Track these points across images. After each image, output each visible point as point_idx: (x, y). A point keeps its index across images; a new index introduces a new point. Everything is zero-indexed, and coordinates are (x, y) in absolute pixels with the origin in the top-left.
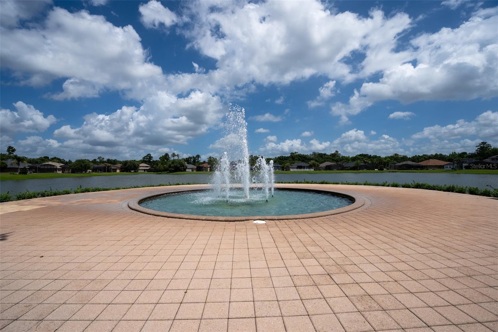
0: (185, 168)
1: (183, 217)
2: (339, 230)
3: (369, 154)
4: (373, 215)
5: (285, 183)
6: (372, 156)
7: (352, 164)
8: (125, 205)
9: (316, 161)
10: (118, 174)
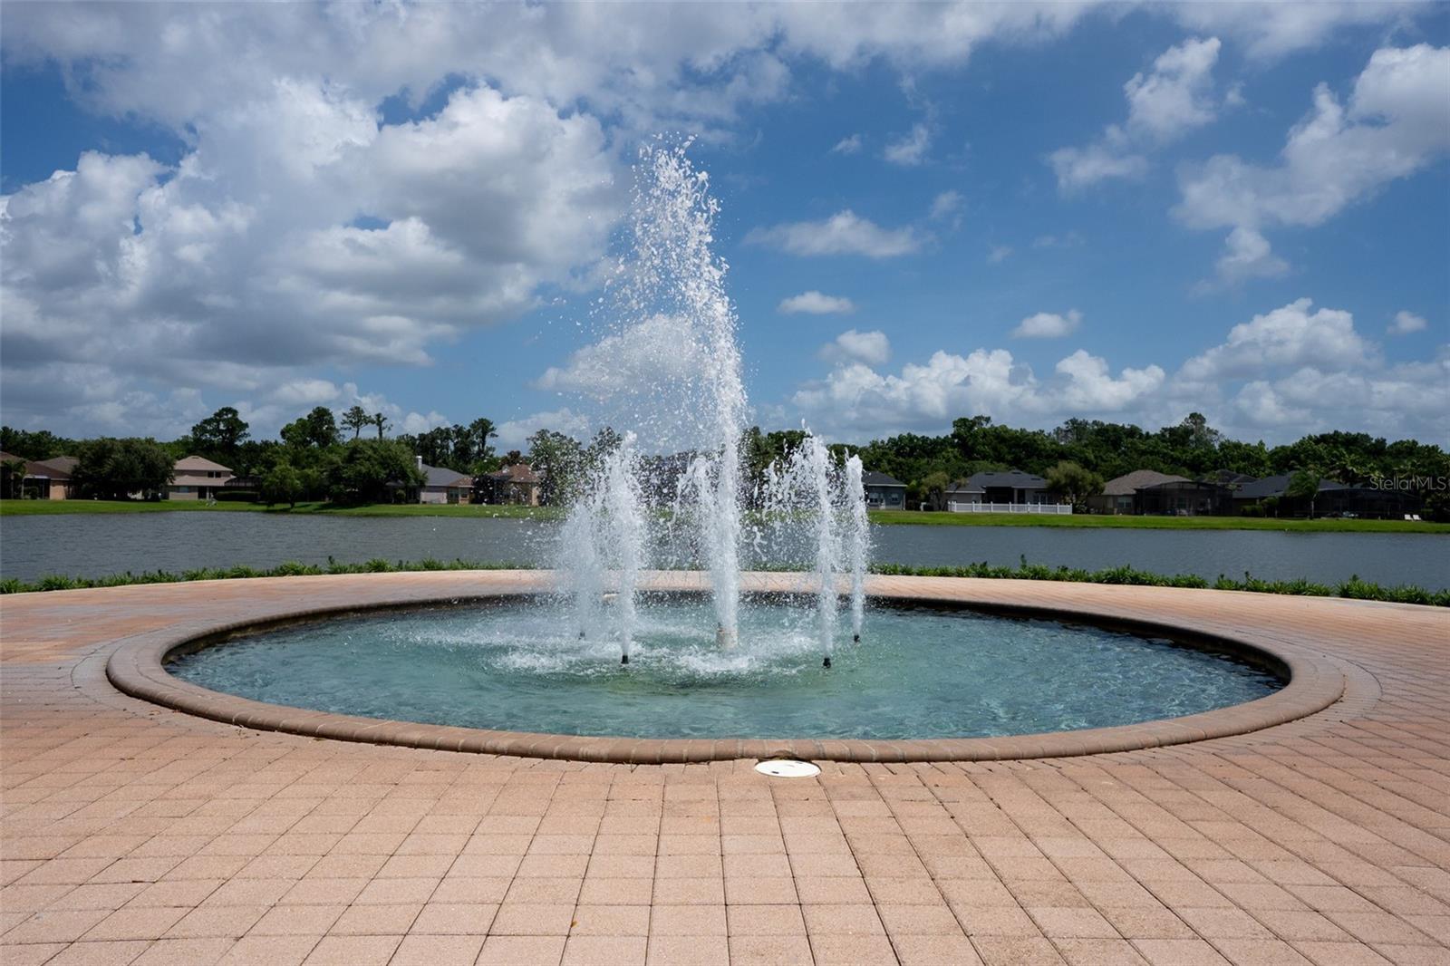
0: (413, 483)
1: (400, 736)
2: (1200, 825)
3: (1375, 435)
4: (1392, 755)
5: (920, 574)
6: (1389, 442)
7: (1276, 487)
8: (90, 671)
9: (1086, 464)
10: (57, 510)
